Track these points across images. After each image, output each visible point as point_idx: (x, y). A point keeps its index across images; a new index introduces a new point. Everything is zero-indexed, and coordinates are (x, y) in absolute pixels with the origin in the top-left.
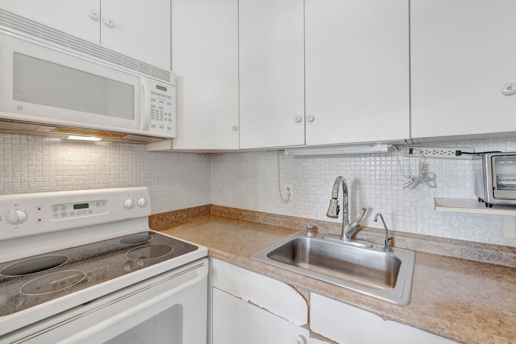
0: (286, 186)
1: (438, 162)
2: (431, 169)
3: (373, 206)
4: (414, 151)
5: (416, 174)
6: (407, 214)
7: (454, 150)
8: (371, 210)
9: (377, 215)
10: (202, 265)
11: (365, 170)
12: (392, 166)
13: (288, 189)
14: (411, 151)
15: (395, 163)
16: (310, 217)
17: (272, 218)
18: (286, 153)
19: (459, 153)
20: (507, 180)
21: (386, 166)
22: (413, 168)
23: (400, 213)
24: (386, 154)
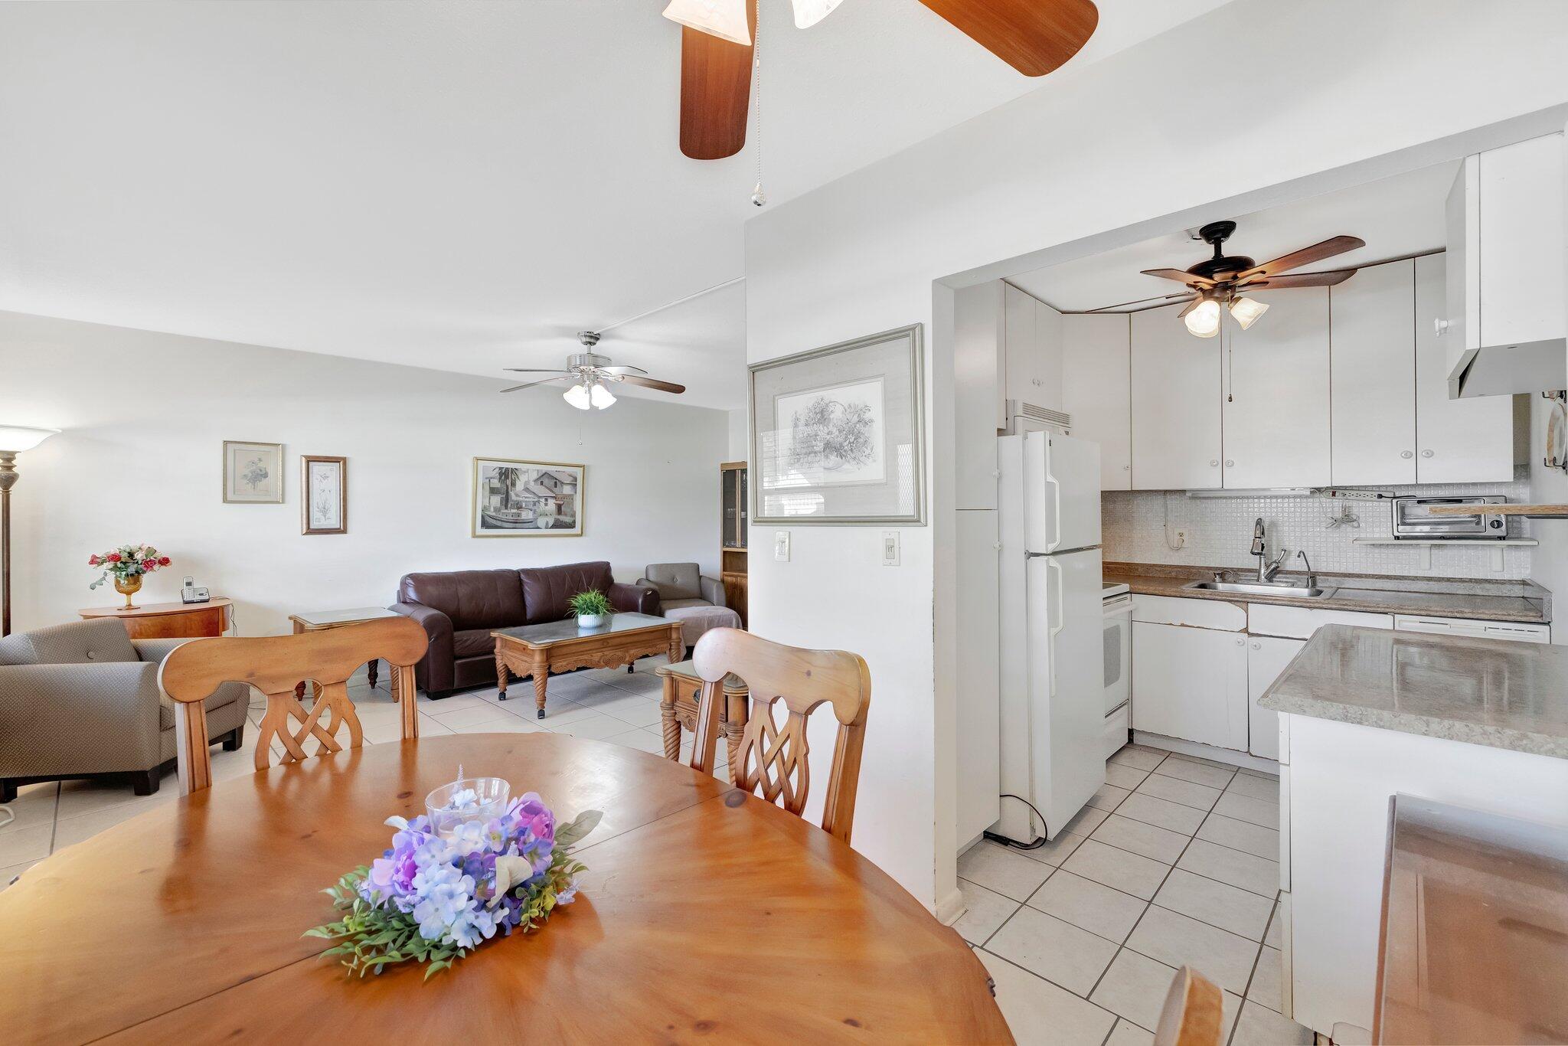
0: (1177, 531)
1: (1361, 504)
2: (1355, 511)
3: (1292, 548)
4: (1337, 494)
5: (1339, 515)
6: (1330, 554)
7: (1376, 494)
8: (1290, 552)
9: (1300, 552)
10: (1126, 599)
11: (1283, 512)
12: (1313, 507)
13: (1181, 535)
14: (1334, 494)
15: (1317, 505)
16: (1212, 565)
17: (1159, 569)
18: (1189, 494)
19: (1380, 496)
20: (1411, 519)
21: (1307, 507)
22: (1336, 509)
23: (1322, 554)
24: (1307, 497)
